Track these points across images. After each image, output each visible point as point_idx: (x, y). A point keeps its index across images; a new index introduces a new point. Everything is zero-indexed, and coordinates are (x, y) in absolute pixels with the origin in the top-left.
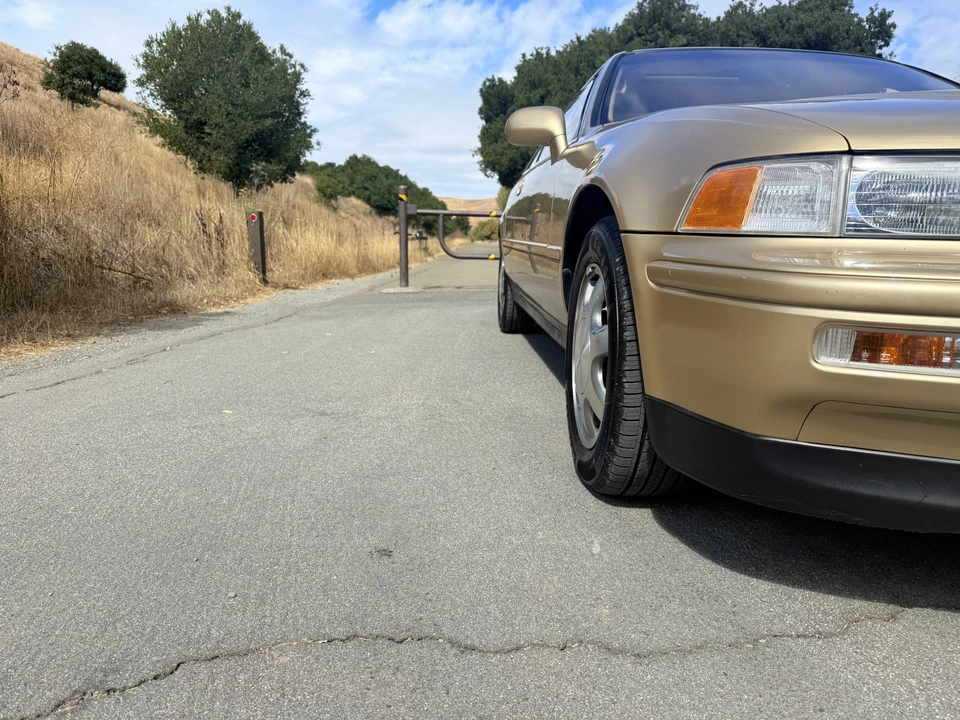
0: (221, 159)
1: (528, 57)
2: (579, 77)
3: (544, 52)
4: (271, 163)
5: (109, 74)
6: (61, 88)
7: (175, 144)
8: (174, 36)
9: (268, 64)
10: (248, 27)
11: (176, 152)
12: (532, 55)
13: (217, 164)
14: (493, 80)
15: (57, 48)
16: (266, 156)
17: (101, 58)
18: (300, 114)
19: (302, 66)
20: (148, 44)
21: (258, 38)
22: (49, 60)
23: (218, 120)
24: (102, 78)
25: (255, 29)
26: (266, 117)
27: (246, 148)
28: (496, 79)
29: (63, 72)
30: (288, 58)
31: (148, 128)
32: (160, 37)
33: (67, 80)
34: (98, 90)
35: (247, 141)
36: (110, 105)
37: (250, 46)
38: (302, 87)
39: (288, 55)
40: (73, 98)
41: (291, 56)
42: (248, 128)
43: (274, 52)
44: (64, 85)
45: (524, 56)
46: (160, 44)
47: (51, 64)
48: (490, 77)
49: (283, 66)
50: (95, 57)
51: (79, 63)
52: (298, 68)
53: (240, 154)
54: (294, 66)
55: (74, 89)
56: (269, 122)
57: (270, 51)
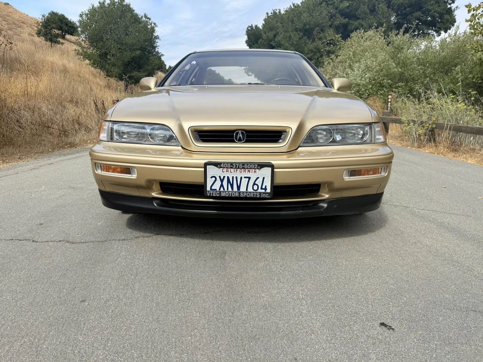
0: (116, 70)
1: (270, 14)
2: (293, 25)
3: (278, 11)
4: (140, 72)
5: (70, 27)
6: (45, 35)
7: (95, 64)
8: (93, 12)
9: (138, 23)
10: (128, 6)
11: (96, 68)
12: (271, 13)
13: (115, 73)
14: (252, 26)
15: (43, 16)
16: (138, 69)
17: (66, 19)
18: (155, 48)
19: (155, 24)
20: (81, 16)
21: (134, 11)
22: (39, 22)
23: (114, 52)
24: (67, 29)
25: (131, 6)
26: (137, 50)
27: (129, 65)
28: (254, 26)
29: (46, 28)
30: (148, 20)
31: (82, 57)
32: (87, 12)
33: (48, 32)
34: (65, 35)
35: (128, 62)
36: (71, 42)
37: (129, 15)
38: (155, 34)
39: (148, 18)
40: (51, 40)
41: (150, 19)
42: (128, 55)
43: (142, 17)
44: (47, 34)
45: (267, 14)
46: (87, 15)
47: (41, 24)
48: (250, 25)
49: (146, 24)
50: (63, 19)
51: (54, 23)
52: (153, 25)
53: (125, 68)
54: (151, 24)
55: (51, 36)
56: (138, 52)
57: (140, 17)
